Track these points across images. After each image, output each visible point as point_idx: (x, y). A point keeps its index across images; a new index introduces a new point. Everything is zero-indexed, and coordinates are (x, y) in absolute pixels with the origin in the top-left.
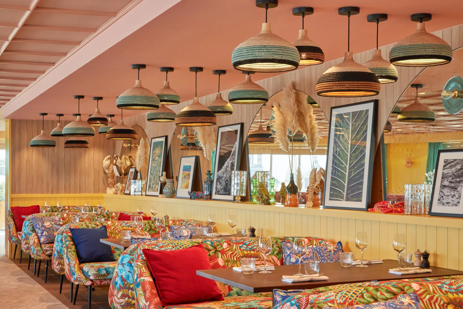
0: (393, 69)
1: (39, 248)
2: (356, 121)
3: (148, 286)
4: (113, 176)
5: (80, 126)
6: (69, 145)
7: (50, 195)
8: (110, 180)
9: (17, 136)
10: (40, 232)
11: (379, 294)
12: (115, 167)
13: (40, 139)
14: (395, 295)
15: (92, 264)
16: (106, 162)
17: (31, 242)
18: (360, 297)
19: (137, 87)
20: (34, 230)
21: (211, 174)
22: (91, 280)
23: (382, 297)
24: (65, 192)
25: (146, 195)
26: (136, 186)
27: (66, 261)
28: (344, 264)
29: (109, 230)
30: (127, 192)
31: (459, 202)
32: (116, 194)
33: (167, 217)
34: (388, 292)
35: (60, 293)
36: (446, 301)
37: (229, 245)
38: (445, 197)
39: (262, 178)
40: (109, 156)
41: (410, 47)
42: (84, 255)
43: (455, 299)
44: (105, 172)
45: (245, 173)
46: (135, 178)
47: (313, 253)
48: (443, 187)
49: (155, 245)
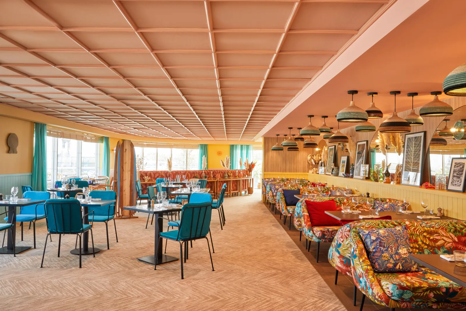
0: (421, 119)
1: (273, 198)
2: (416, 142)
3: (306, 217)
4: (312, 165)
5: (290, 142)
6: (290, 150)
7: (282, 173)
8: (311, 166)
9: (267, 145)
10: (273, 190)
11: (387, 225)
12: (313, 160)
13: (276, 147)
14: (395, 226)
15: (292, 206)
16: (309, 158)
17: (270, 195)
18: (377, 225)
19: (309, 126)
20: (271, 190)
21: (353, 165)
22: (291, 214)
23: (389, 226)
24: (289, 172)
25: (326, 174)
26: (321, 170)
27: (280, 205)
28: (398, 212)
29: (301, 191)
30: (318, 172)
31: (460, 185)
32: (313, 173)
33: (333, 186)
34: (392, 224)
35: (280, 219)
36: (423, 231)
37: (347, 200)
38: (454, 182)
39: (377, 168)
40: (310, 155)
41: (430, 108)
42: (288, 202)
43: (428, 230)
44: (308, 162)
45: (368, 166)
46: (321, 166)
47: (390, 206)
48: (454, 176)
49: (312, 199)
